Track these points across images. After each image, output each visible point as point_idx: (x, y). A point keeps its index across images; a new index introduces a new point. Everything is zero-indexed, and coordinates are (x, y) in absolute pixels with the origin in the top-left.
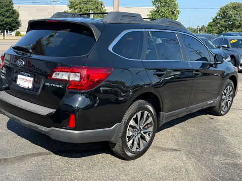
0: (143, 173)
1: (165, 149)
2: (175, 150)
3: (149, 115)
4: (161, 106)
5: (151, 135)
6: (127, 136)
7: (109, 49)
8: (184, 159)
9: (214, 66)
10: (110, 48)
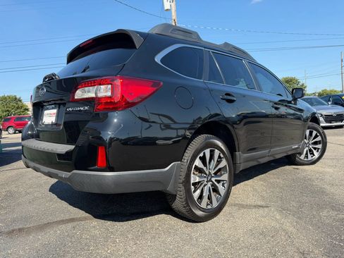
0: (219, 241)
1: (247, 206)
2: (262, 207)
3: (222, 156)
4: (236, 143)
5: (226, 185)
6: (192, 182)
7: (156, 60)
8: (277, 217)
9: (293, 102)
10: (158, 59)
